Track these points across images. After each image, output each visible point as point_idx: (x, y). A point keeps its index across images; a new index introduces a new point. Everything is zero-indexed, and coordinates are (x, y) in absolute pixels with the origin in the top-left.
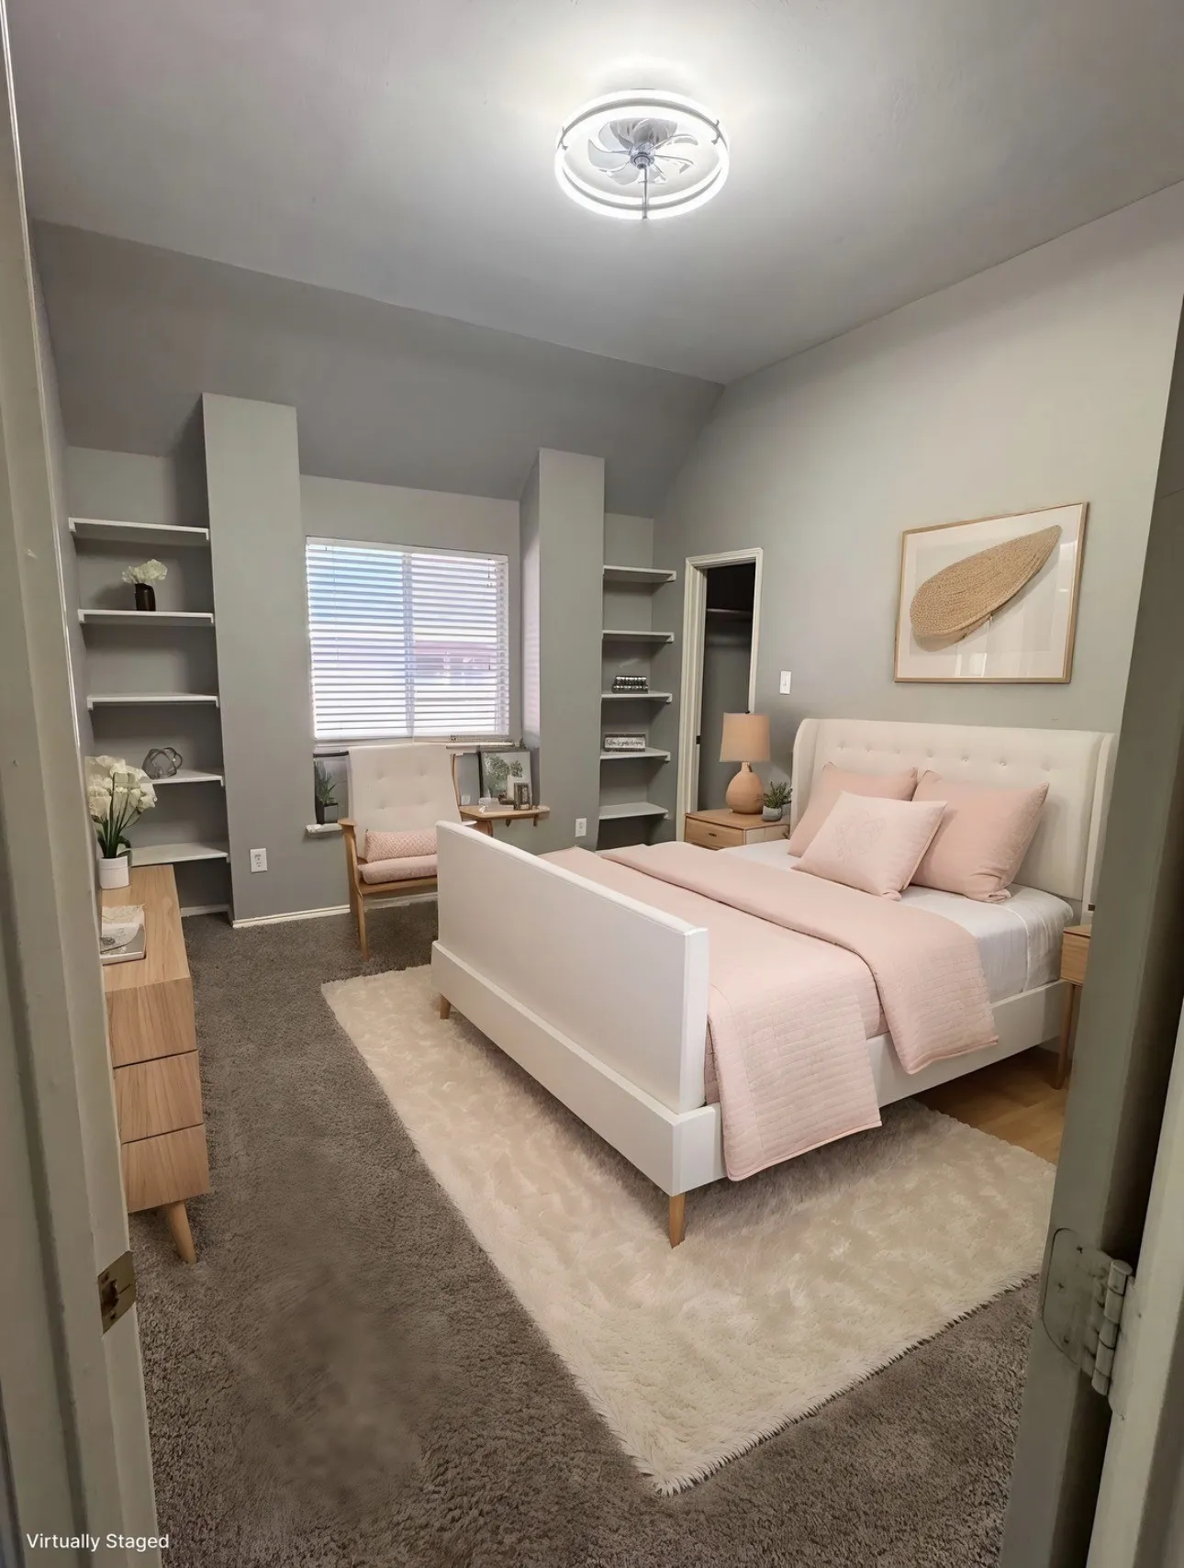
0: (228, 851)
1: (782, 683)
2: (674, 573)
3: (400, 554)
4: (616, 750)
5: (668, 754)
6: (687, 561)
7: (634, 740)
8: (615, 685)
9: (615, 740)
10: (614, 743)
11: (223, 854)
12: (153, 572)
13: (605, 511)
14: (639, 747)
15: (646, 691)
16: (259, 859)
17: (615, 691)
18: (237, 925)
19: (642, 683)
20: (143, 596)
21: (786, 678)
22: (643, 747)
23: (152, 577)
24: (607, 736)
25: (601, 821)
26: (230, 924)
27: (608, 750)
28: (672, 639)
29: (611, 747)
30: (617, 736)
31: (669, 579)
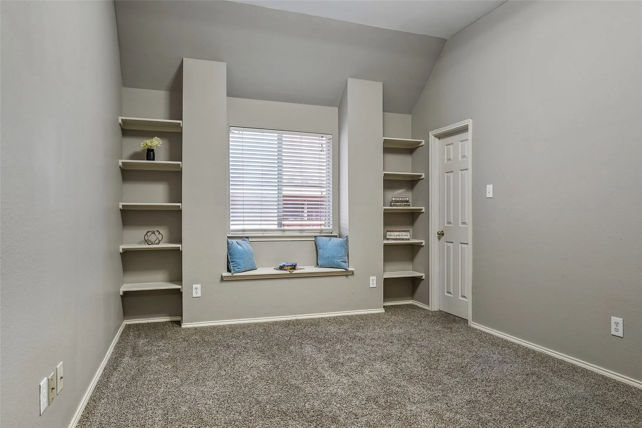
0: (182, 285)
1: (487, 191)
2: (423, 141)
3: (276, 135)
4: (393, 239)
5: (423, 241)
6: (430, 133)
7: (404, 233)
8: (392, 203)
9: (392, 233)
10: (392, 235)
11: (179, 287)
12: (156, 143)
13: (384, 111)
14: (406, 237)
15: (409, 205)
16: (197, 290)
17: (391, 206)
18: (184, 325)
19: (407, 202)
20: (150, 154)
21: (490, 188)
22: (409, 237)
23: (154, 145)
24: (388, 231)
25: (384, 279)
26: (180, 326)
27: (388, 239)
28: (423, 177)
29: (389, 237)
30: (393, 231)
31: (421, 145)
